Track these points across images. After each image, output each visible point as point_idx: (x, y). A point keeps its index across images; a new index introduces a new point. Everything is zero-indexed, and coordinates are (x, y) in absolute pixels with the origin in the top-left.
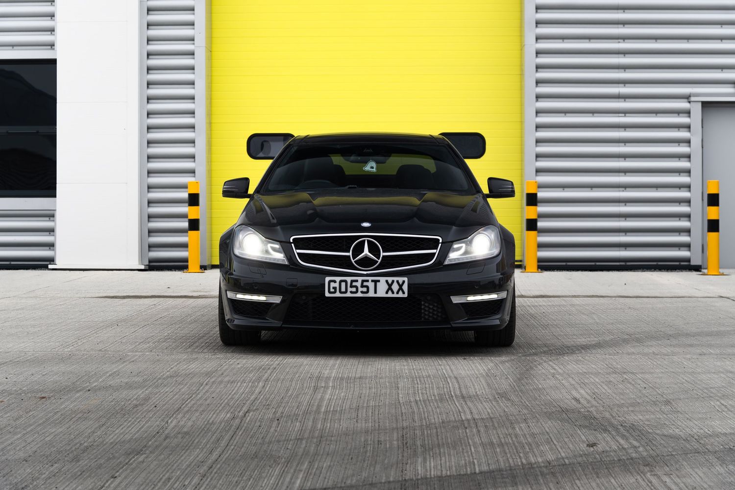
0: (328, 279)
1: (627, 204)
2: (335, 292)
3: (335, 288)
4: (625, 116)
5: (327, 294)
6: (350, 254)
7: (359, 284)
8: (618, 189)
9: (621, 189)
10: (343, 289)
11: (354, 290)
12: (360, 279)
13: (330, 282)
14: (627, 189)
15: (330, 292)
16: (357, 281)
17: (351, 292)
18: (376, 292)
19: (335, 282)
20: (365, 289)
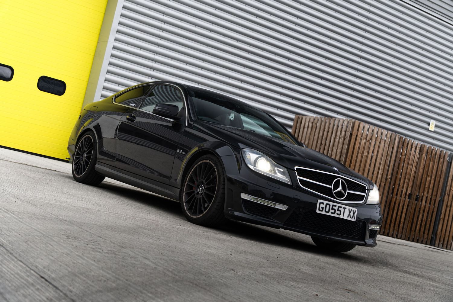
0: (319, 201)
2: (322, 211)
3: (322, 208)
5: (318, 211)
6: (332, 187)
7: (336, 208)
10: (327, 210)
11: (333, 211)
12: (338, 205)
13: (321, 203)
15: (319, 210)
16: (336, 206)
17: (332, 213)
18: (343, 216)
19: (323, 204)
20: (339, 212)
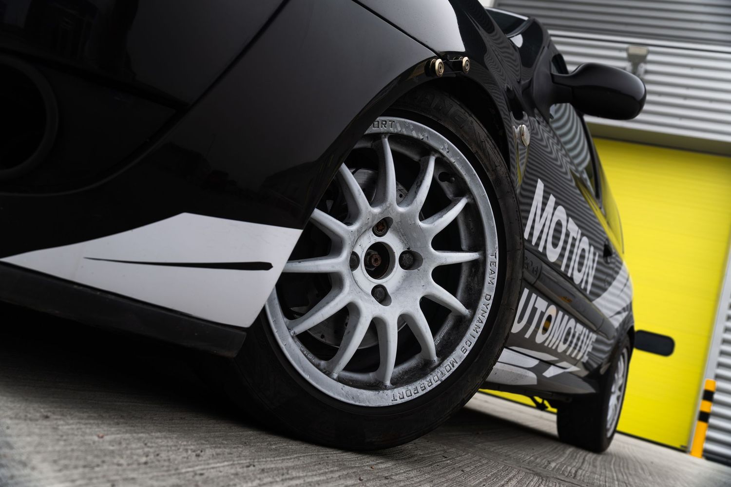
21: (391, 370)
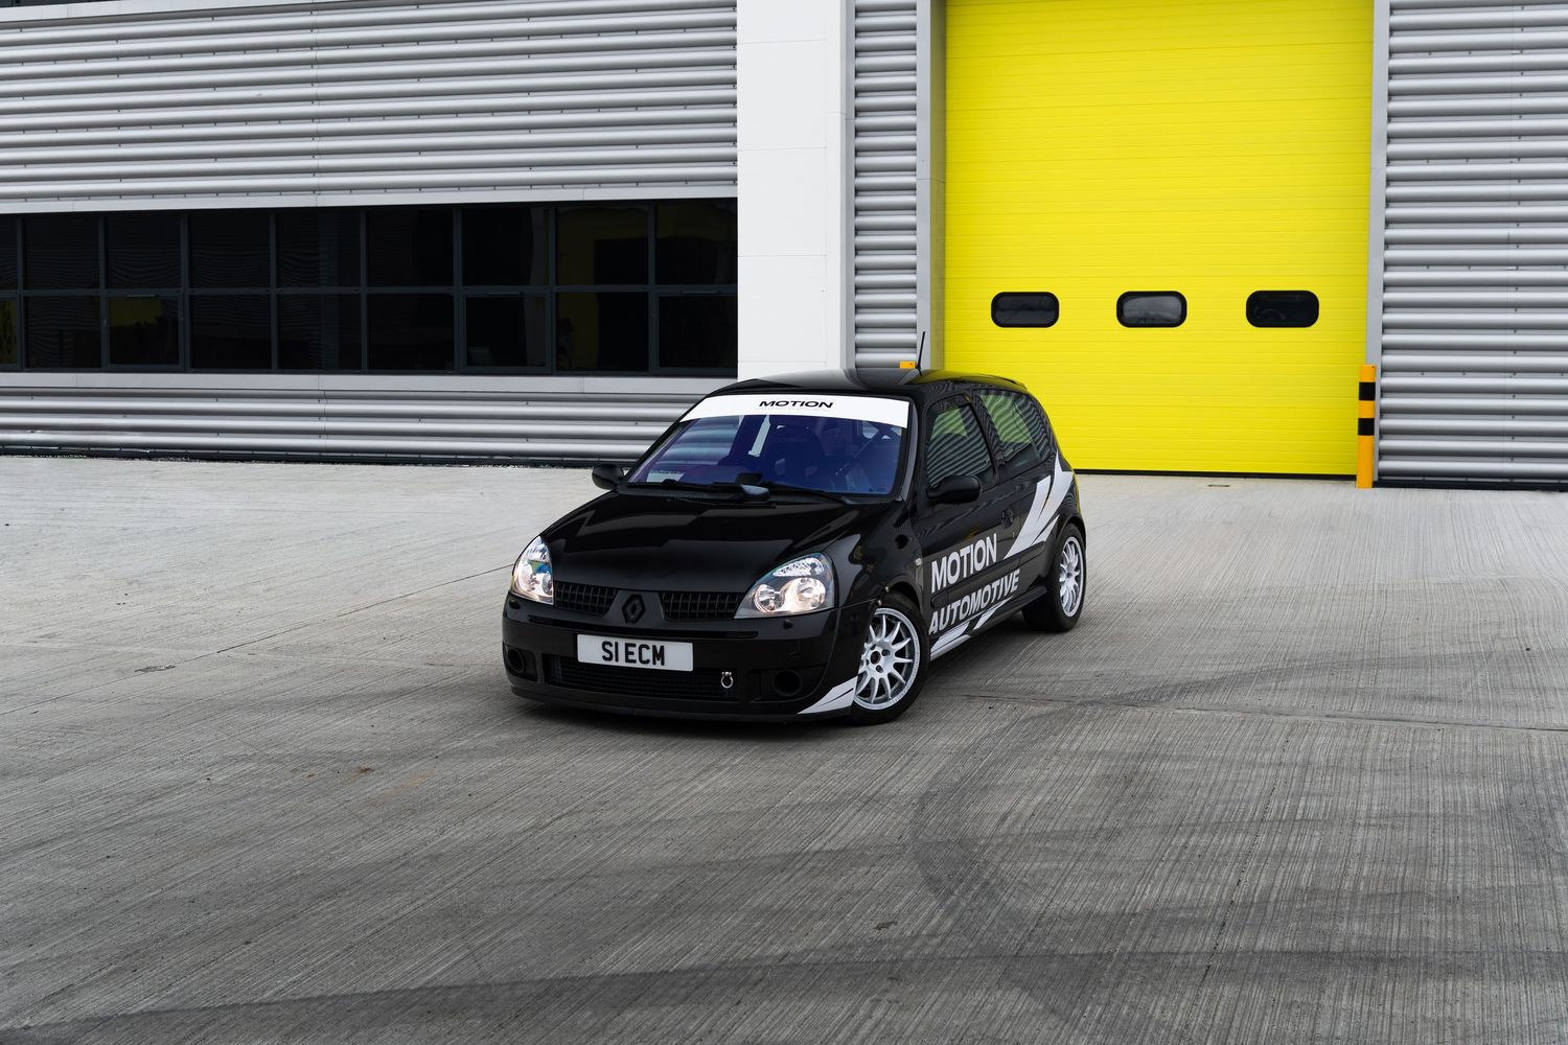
1: (1517, 396)
4: (1517, 269)
8: (1503, 374)
9: (1507, 374)
14: (1518, 374)
21: (889, 690)
